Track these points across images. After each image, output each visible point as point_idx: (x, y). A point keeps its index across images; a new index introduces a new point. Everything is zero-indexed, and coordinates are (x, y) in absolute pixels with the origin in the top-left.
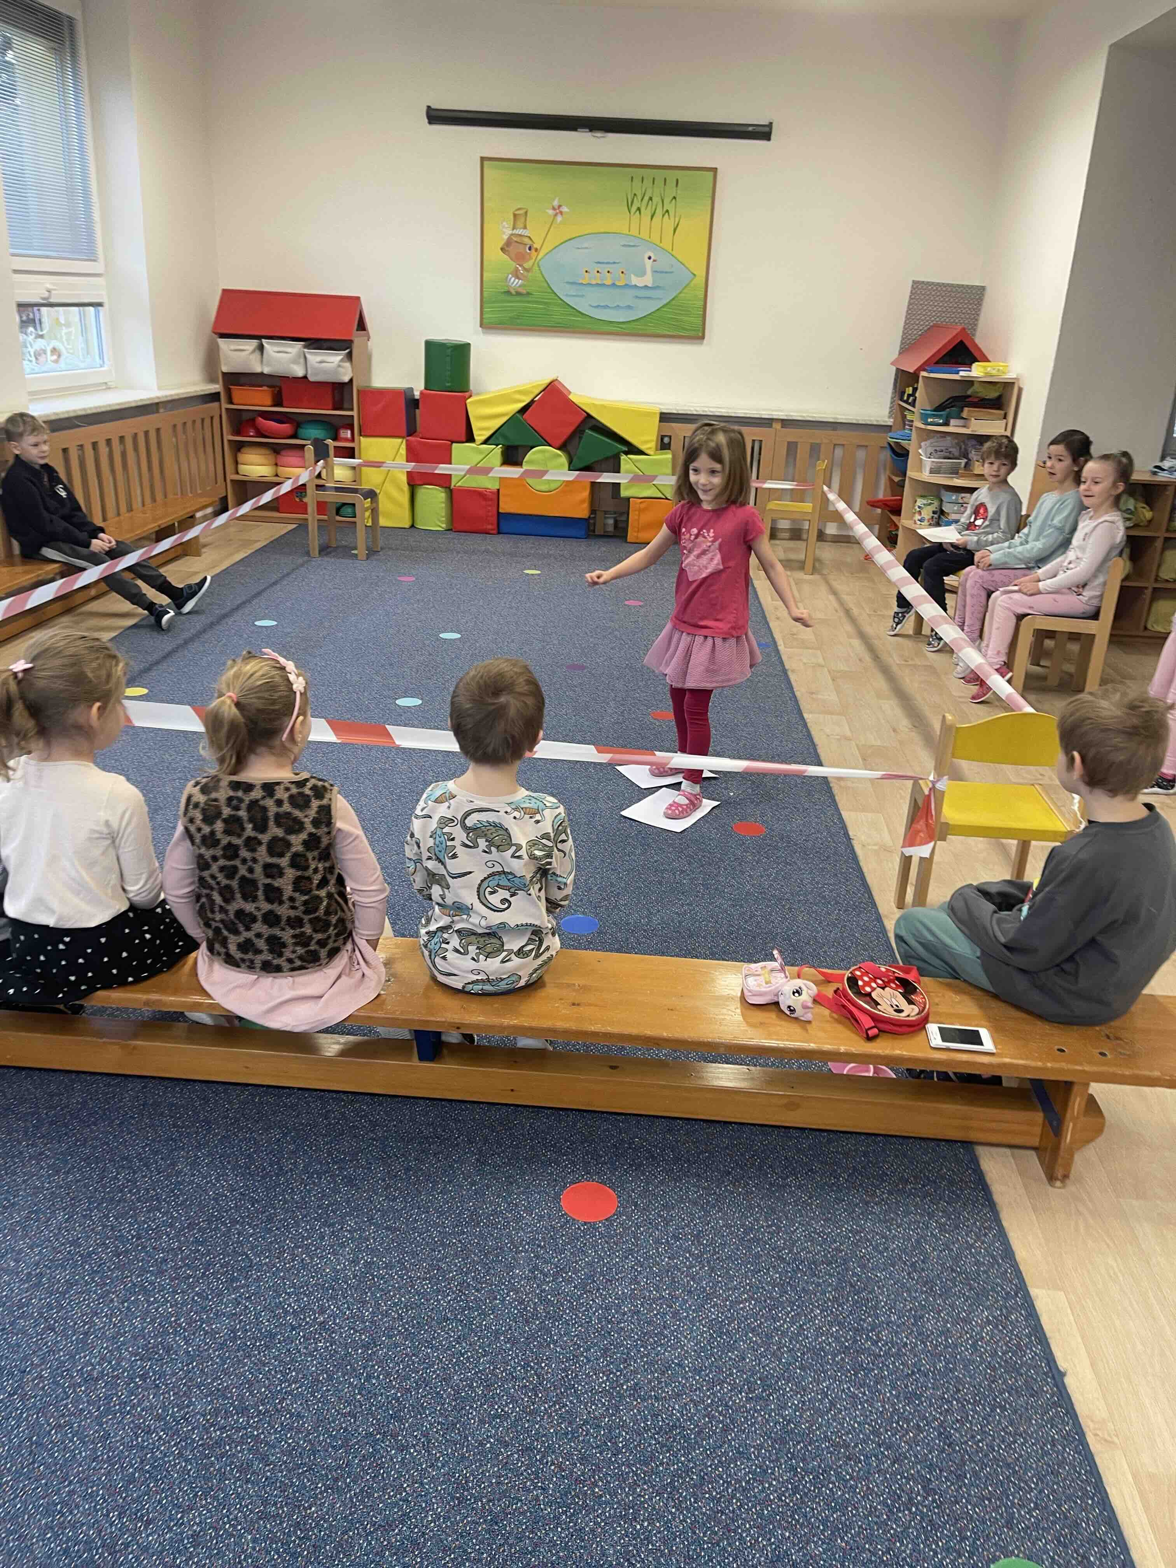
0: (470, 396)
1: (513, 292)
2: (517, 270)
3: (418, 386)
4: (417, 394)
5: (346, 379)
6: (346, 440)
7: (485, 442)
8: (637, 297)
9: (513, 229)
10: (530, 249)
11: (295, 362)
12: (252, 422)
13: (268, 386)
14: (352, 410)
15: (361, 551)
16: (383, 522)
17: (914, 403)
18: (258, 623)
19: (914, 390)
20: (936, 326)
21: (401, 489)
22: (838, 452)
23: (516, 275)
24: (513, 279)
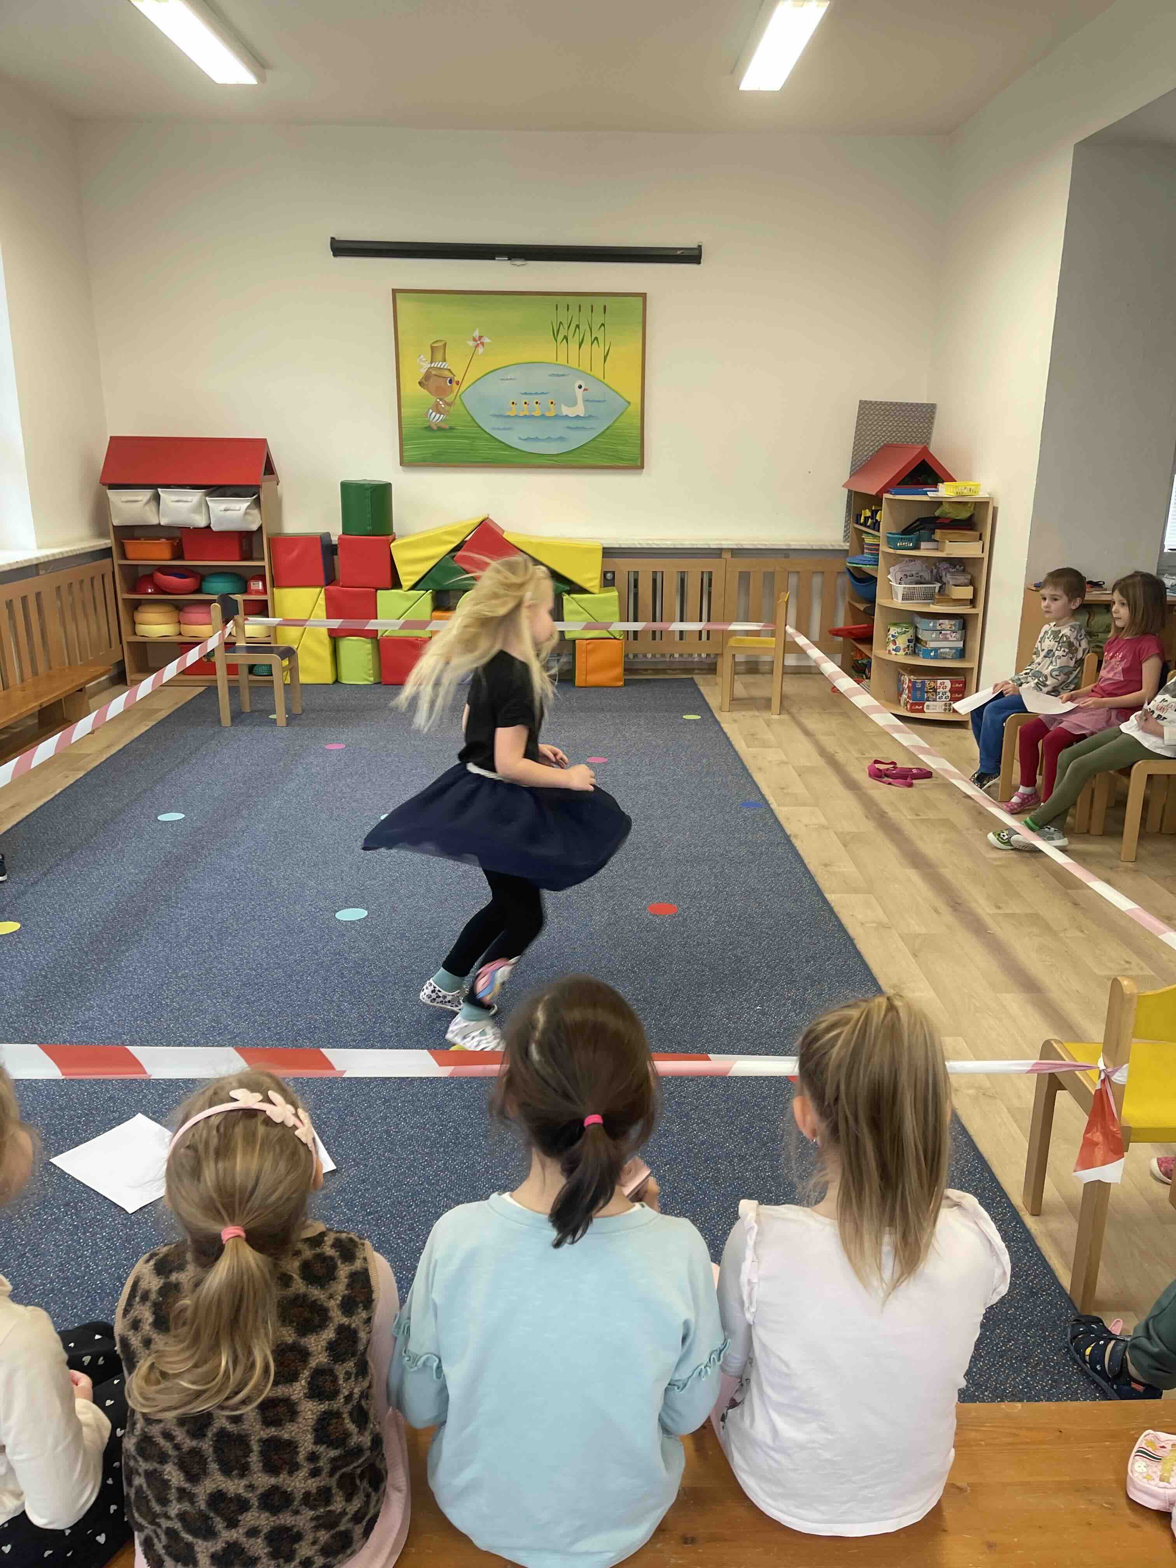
0: (394, 540)
1: (435, 428)
2: (437, 404)
3: (336, 531)
4: (335, 540)
5: (255, 527)
6: (258, 592)
7: (414, 587)
8: (569, 428)
9: (432, 362)
10: (451, 382)
11: (196, 511)
12: (149, 578)
13: (168, 539)
14: (263, 559)
15: (279, 716)
16: (304, 679)
17: (876, 526)
18: (162, 818)
19: (874, 513)
20: (887, 446)
21: (321, 642)
22: (793, 580)
23: (437, 409)
24: (434, 414)
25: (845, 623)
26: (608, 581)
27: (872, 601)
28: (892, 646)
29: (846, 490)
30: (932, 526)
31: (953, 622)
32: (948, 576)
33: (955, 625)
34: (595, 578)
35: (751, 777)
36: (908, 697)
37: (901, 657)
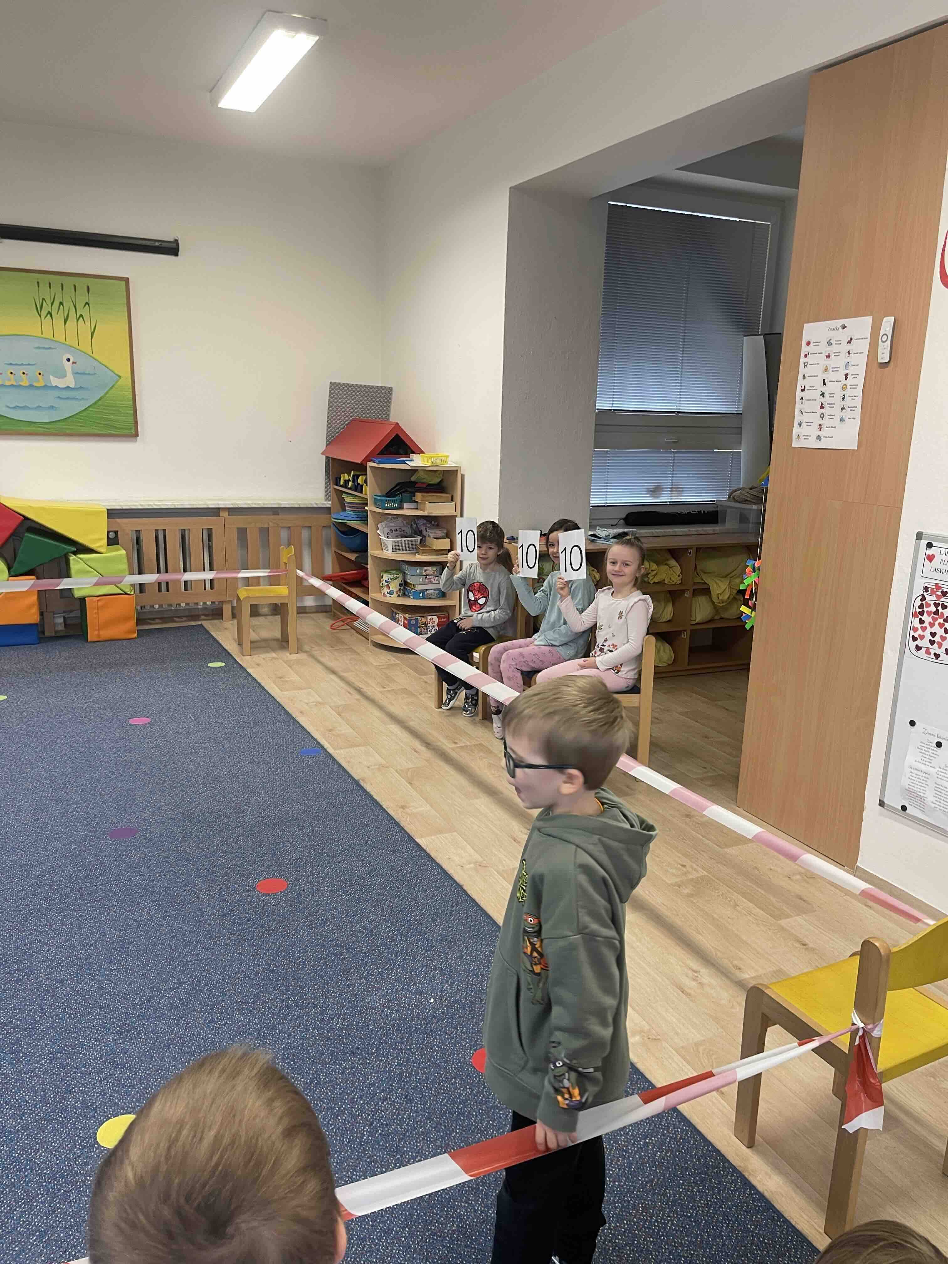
20: (356, 421)
22: (284, 534)
25: (335, 571)
26: (113, 541)
27: (364, 552)
28: (386, 590)
29: (324, 457)
30: (411, 490)
31: (435, 568)
32: (428, 531)
34: (101, 538)
35: (297, 721)
37: (395, 599)
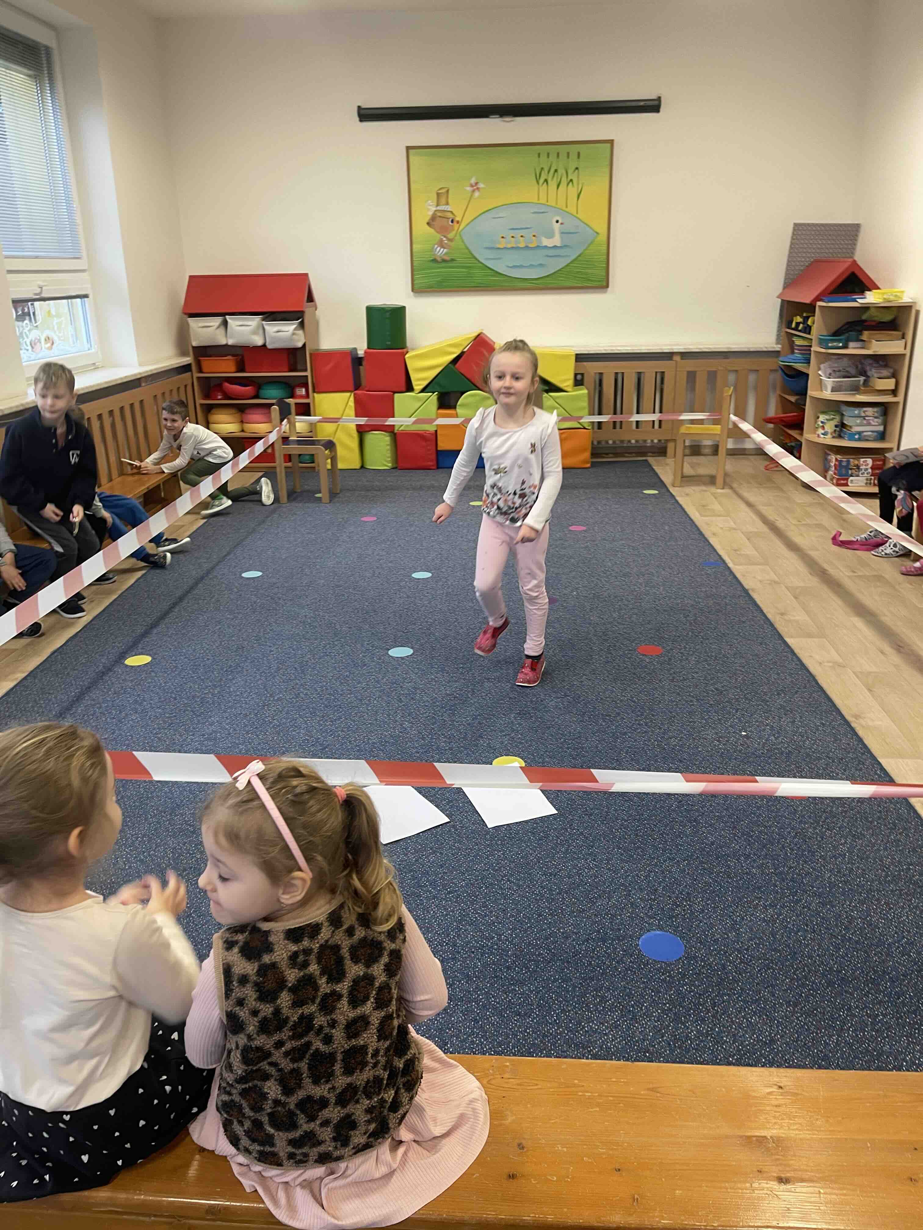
0: (407, 352)
1: (439, 259)
2: (441, 241)
3: (362, 346)
4: (361, 353)
5: (300, 345)
6: (301, 397)
7: (423, 391)
8: (548, 256)
9: (438, 205)
10: (452, 221)
11: (254, 333)
12: (219, 387)
13: (233, 356)
14: (306, 370)
15: (324, 494)
16: (340, 466)
17: (808, 329)
18: (245, 575)
19: (806, 319)
20: (817, 261)
21: (351, 436)
22: (732, 378)
23: (441, 245)
24: (439, 249)
25: (776, 413)
26: (578, 382)
27: (803, 393)
28: (821, 431)
29: (780, 300)
30: (859, 328)
31: (875, 409)
32: (873, 370)
33: (877, 412)
34: (569, 379)
35: (708, 541)
36: (835, 473)
37: (829, 440)
